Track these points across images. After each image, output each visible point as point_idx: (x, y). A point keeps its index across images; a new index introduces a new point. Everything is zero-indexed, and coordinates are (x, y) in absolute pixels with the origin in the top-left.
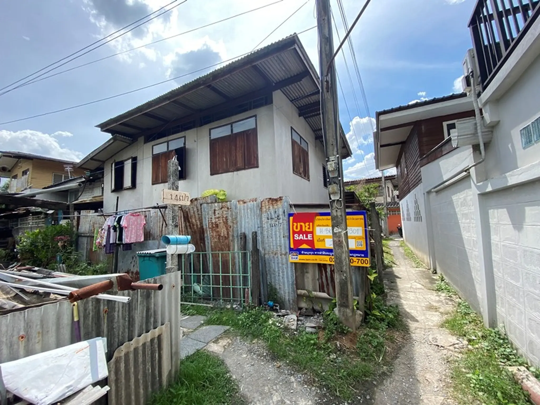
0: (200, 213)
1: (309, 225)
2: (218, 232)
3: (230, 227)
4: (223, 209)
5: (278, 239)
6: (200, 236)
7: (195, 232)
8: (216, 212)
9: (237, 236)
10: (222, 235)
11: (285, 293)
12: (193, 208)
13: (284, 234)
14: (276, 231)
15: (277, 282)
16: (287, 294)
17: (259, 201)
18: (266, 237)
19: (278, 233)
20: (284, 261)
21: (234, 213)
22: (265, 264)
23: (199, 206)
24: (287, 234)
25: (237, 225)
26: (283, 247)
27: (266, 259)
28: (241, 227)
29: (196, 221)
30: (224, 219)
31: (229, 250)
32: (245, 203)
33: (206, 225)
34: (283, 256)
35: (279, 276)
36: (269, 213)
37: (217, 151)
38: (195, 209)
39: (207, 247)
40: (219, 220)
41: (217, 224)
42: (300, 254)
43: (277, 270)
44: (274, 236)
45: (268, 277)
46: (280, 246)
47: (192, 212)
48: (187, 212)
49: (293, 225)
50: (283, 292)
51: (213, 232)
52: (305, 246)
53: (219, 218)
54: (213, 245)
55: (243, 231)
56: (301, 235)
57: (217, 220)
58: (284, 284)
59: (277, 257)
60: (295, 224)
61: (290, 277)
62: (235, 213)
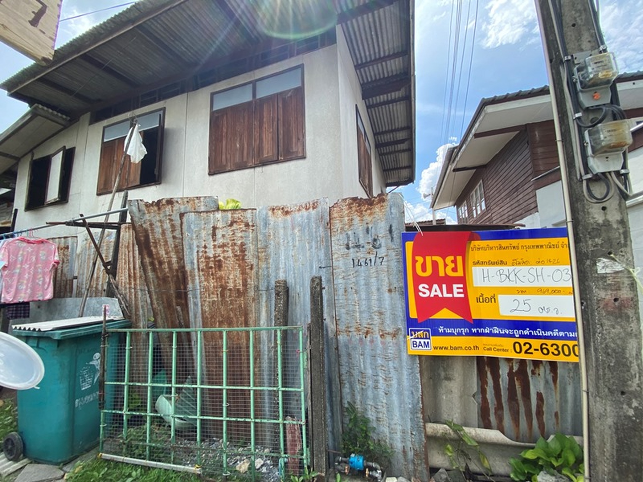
0: (177, 233)
1: (455, 261)
2: (221, 278)
3: (251, 269)
4: (235, 226)
5: (375, 297)
6: (178, 288)
7: (165, 280)
8: (217, 231)
9: (268, 289)
10: (231, 285)
11: (392, 431)
12: (160, 221)
13: (390, 284)
14: (368, 277)
15: (370, 402)
16: (398, 436)
17: (325, 206)
18: (341, 292)
19: (373, 280)
20: (391, 351)
21: (260, 237)
22: (339, 356)
23: (176, 218)
24: (398, 284)
25: (268, 263)
26: (388, 314)
27: (341, 345)
28: (277, 269)
29: (167, 253)
30: (237, 248)
31: (246, 324)
32: (287, 213)
33: (192, 263)
34: (389, 339)
35: (376, 388)
36: (350, 233)
37: (225, 130)
38: (167, 225)
39: (191, 314)
40: (224, 252)
41: (220, 261)
42: (436, 333)
43: (369, 372)
44: (363, 288)
45: (346, 390)
46: (381, 313)
47: (159, 230)
48: (146, 231)
49: (414, 262)
50: (386, 430)
51: (207, 280)
52: (445, 314)
53: (223, 246)
54: (207, 309)
55: (282, 276)
56: (435, 286)
57: (219, 251)
58: (389, 410)
59: (372, 341)
60: (420, 259)
61: (407, 393)
62: (264, 235)
